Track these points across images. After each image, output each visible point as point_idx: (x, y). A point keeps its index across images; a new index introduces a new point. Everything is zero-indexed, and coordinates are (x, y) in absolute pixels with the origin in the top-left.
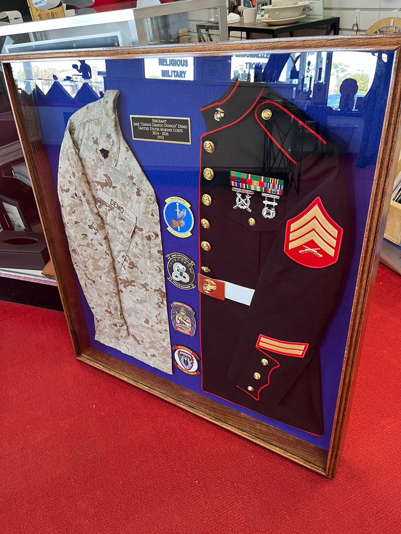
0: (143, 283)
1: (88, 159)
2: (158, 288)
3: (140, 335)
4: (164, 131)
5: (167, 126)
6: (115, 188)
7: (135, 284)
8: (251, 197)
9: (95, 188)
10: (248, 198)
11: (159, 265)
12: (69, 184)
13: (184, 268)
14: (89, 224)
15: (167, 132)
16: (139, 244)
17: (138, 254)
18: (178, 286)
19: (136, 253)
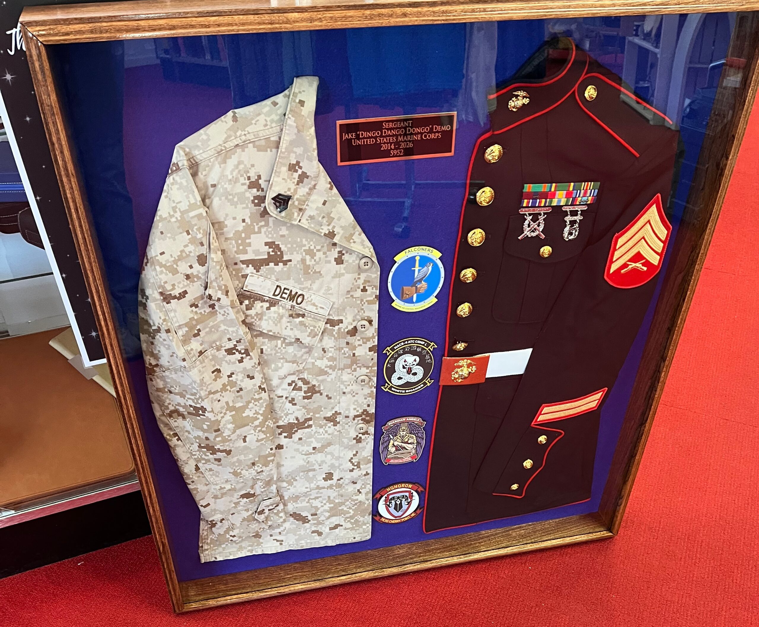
0: (329, 414)
1: (229, 222)
2: (361, 411)
3: (311, 505)
4: (405, 141)
5: (411, 130)
6: (289, 263)
7: (311, 423)
8: (546, 216)
9: (240, 274)
10: (541, 218)
11: (368, 371)
12: (186, 282)
13: (415, 360)
14: (226, 348)
15: (410, 141)
16: (330, 349)
17: (326, 367)
18: (402, 393)
19: (323, 367)
